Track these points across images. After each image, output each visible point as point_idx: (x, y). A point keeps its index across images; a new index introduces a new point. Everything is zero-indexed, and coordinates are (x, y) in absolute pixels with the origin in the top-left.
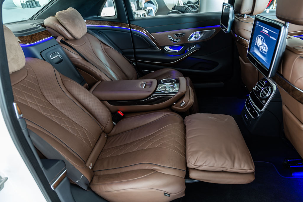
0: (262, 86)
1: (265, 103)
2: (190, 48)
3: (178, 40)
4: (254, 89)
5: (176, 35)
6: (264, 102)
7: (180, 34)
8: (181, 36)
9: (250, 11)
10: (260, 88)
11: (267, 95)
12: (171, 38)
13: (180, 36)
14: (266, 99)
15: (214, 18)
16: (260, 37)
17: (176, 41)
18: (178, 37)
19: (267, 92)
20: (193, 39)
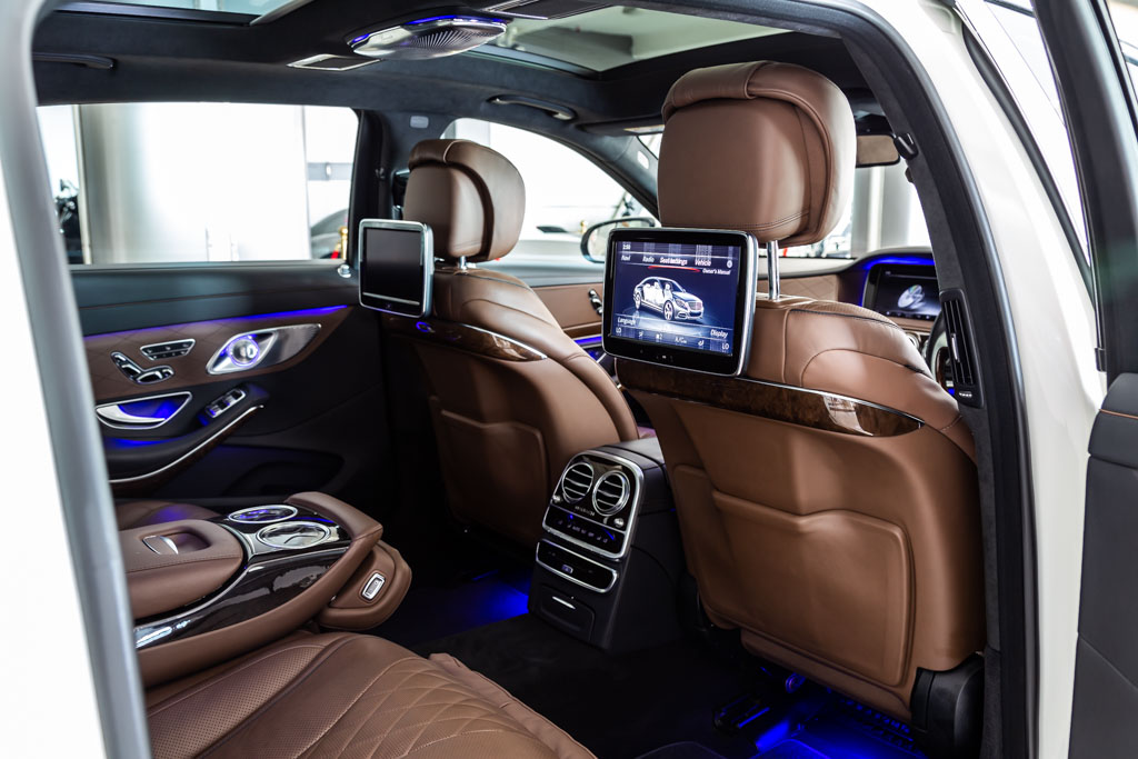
0: (587, 481)
1: (624, 528)
2: (223, 405)
3: (160, 370)
4: (557, 498)
5: (155, 349)
6: (621, 523)
7: (173, 346)
8: (179, 353)
9: (476, 247)
10: (584, 490)
11: (622, 502)
12: (127, 362)
13: (169, 355)
14: (625, 513)
15: (308, 282)
16: (652, 283)
17: (155, 377)
18: (159, 356)
19: (619, 492)
20: (227, 366)
